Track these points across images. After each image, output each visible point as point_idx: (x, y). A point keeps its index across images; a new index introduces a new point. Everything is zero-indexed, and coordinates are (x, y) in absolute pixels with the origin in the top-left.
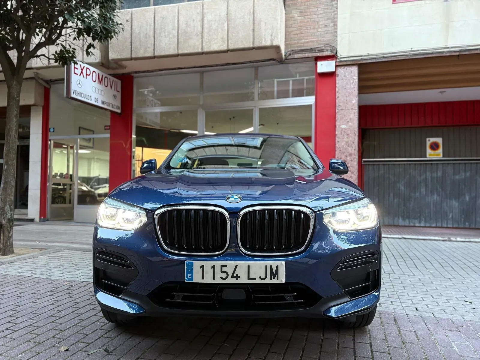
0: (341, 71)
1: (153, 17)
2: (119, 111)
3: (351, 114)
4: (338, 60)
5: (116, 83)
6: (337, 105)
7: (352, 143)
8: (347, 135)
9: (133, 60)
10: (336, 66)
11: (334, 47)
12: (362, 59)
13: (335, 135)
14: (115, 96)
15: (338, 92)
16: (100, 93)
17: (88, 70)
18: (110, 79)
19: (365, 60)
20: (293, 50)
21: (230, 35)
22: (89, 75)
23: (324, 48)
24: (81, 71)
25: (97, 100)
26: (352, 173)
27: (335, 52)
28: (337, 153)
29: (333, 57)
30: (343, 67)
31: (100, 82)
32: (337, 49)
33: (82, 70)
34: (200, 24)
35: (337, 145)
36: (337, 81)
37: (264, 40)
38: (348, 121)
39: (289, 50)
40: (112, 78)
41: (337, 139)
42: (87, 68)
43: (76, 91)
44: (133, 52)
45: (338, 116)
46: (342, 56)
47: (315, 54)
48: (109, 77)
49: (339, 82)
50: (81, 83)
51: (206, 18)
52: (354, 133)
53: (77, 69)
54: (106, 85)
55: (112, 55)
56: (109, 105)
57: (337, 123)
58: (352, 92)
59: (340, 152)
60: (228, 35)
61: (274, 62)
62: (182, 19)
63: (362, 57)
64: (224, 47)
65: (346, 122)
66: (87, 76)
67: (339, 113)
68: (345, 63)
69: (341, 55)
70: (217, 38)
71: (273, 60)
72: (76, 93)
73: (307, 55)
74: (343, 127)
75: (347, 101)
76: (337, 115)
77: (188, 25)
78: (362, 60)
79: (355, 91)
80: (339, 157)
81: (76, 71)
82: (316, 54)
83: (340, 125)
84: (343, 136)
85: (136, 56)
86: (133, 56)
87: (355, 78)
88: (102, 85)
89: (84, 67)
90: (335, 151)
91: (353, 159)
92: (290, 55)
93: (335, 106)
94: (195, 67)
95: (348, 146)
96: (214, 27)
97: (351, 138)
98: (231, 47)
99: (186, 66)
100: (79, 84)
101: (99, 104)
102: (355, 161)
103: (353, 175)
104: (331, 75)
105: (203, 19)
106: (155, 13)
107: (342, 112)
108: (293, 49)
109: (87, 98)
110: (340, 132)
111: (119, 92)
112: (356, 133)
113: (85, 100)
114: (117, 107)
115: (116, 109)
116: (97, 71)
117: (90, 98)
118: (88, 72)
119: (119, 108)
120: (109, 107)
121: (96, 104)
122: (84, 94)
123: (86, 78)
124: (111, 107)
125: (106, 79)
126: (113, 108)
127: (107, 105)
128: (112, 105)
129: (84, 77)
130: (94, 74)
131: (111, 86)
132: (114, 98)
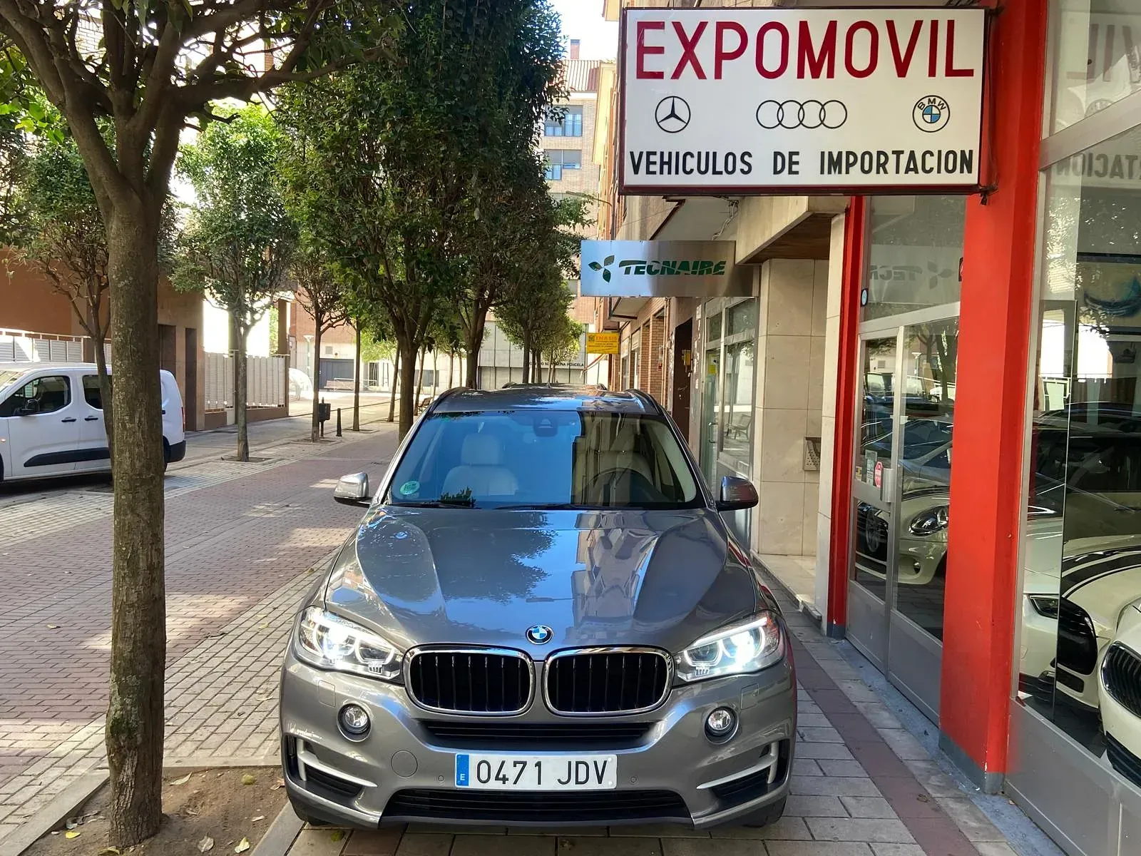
2: (971, 178)
5: (943, 31)
14: (931, 109)
16: (811, 120)
17: (726, 32)
18: (890, 25)
22: (737, 54)
24: (681, 50)
25: (786, 161)
33: (689, 46)
40: (906, 17)
42: (721, 26)
43: (649, 154)
48: (878, 18)
50: (681, 110)
53: (660, 50)
54: (861, 62)
56: (882, 166)
66: (724, 62)
72: (649, 163)
81: (651, 63)
88: (831, 74)
89: (702, 26)
100: (673, 115)
101: (809, 174)
109: (720, 167)
111: (969, 73)
113: (709, 180)
114: (951, 156)
115: (939, 171)
116: (791, 19)
117: (740, 165)
118: (731, 41)
119: (966, 162)
120: (886, 172)
121: (785, 179)
122: (699, 154)
123: (718, 75)
124: (897, 172)
125: (863, 37)
126: (917, 172)
127: (866, 168)
128: (904, 159)
129: (701, 74)
130: (773, 38)
131: (902, 58)
132: (928, 118)
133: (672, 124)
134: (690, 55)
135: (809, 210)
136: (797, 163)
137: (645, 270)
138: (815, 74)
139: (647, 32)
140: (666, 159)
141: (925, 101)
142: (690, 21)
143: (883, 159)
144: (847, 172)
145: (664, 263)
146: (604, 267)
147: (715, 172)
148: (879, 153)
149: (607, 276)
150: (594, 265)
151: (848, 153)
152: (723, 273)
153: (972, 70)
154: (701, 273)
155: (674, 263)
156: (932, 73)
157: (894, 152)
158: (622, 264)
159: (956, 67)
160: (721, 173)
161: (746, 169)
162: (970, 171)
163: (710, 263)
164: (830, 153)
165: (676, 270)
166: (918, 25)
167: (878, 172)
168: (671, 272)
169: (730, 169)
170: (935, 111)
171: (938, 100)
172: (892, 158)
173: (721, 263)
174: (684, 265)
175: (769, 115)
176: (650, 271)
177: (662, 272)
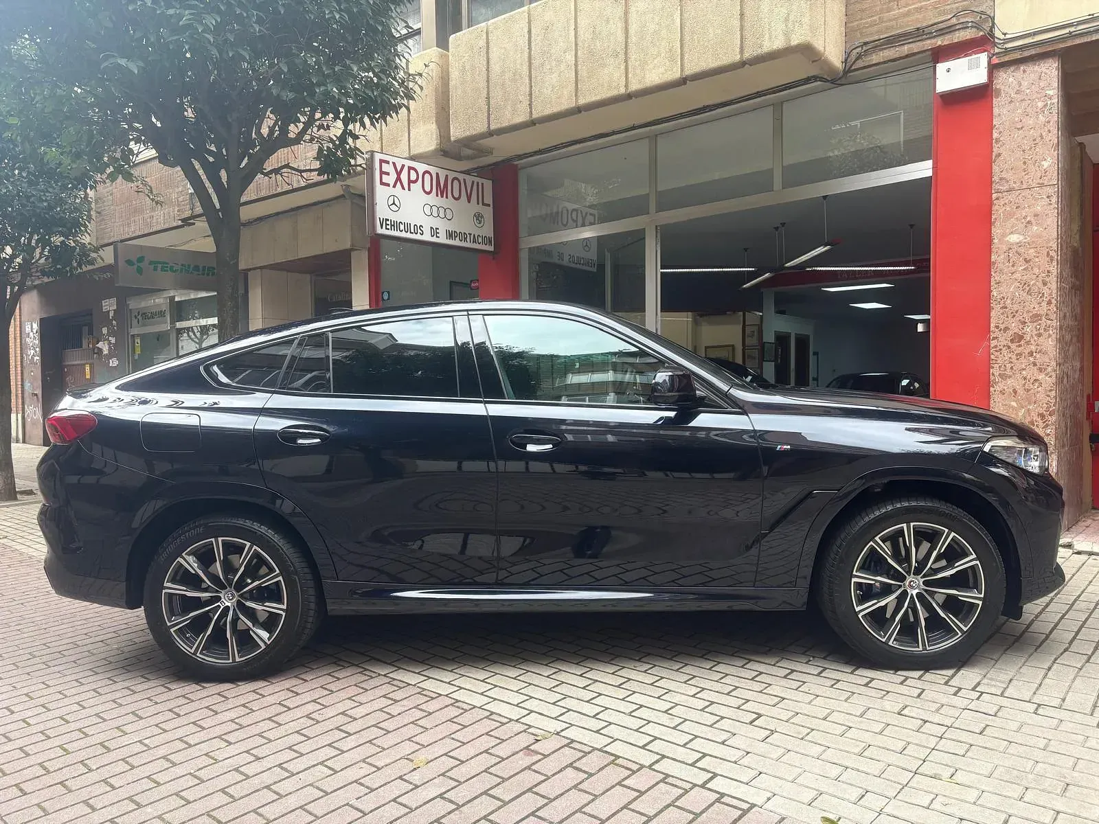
0: (1007, 80)
1: (526, 30)
2: (491, 248)
3: (1036, 200)
4: (997, 50)
5: (480, 187)
6: (995, 178)
7: (1040, 284)
8: (1025, 260)
9: (495, 136)
10: (993, 69)
11: (982, 13)
12: (1070, 33)
13: (988, 265)
14: (479, 217)
15: (998, 141)
16: (442, 215)
17: (412, 171)
18: (464, 180)
19: (1081, 35)
20: (865, 44)
21: (687, 38)
22: (415, 182)
23: (954, 21)
24: (396, 176)
25: (434, 232)
26: (1040, 370)
27: (987, 26)
28: (993, 314)
29: (983, 42)
30: (1012, 68)
31: (442, 191)
32: (993, 19)
33: (399, 174)
34: (621, 25)
35: (995, 293)
36: (996, 111)
37: (767, 36)
38: (1029, 222)
39: (857, 44)
40: (469, 179)
41: (995, 277)
42: (410, 168)
44: (492, 117)
45: (998, 211)
46: (1008, 36)
47: (929, 42)
48: (461, 177)
49: (1002, 112)
50: (397, 202)
51: (633, 9)
52: (1048, 253)
53: (387, 173)
54: (456, 195)
55: (456, 132)
56: (466, 239)
57: (996, 231)
58: (1041, 136)
59: (1002, 311)
60: (682, 40)
61: (819, 83)
62: (583, 22)
63: (1072, 29)
64: (675, 74)
65: (1021, 226)
66: (411, 185)
67: (1002, 202)
68: (1017, 55)
69: (1005, 34)
70: (659, 54)
71: (815, 78)
72: (386, 224)
73: (906, 49)
74: (1014, 238)
75: (1025, 163)
76: (994, 208)
77: (595, 35)
78: (1071, 36)
79: (1049, 131)
80: (1002, 327)
81: (385, 179)
82: (933, 41)
83: (1004, 235)
84: (1013, 266)
85: (499, 126)
86: (492, 127)
87: (1051, 93)
88: (447, 197)
89: (403, 166)
90: (989, 309)
91: (1042, 331)
92: (859, 57)
93: (991, 182)
94: (633, 128)
95: (1029, 293)
96: (652, 27)
97: (1036, 271)
98: (692, 68)
99: (616, 127)
100: (394, 203)
101: (442, 239)
102: (1050, 336)
103: (1041, 377)
104: (979, 95)
105: (626, 13)
106: (529, 23)
107: (1011, 197)
108: (867, 40)
109: (412, 231)
110: (1002, 257)
111: (489, 205)
112: (1053, 254)
113: (408, 235)
114: (486, 238)
115: (483, 244)
116: (433, 170)
117: (419, 231)
118: (413, 175)
119: (490, 242)
120: (467, 242)
121: (434, 239)
122: (404, 223)
123: (409, 190)
124: (470, 242)
125: (456, 182)
126: (476, 243)
127: (461, 239)
128: (472, 237)
129: (403, 188)
130: (427, 177)
131: (469, 192)
132: (478, 221)
133: (393, 207)
134: (399, 179)
135: (352, 245)
136: (438, 233)
137: (168, 269)
139: (383, 164)
140: (392, 224)
141: (477, 215)
142: (398, 163)
143: (465, 236)
144: (454, 240)
146: (138, 264)
147: (411, 232)
149: (140, 271)
150: (129, 262)
151: (455, 232)
154: (208, 275)
155: (189, 266)
156: (478, 204)
158: (151, 263)
159: (485, 202)
161: (421, 232)
162: (491, 245)
164: (449, 231)
165: (190, 270)
167: (464, 241)
169: (416, 232)
170: (480, 219)
171: (480, 215)
172: (468, 235)
174: (196, 268)
175: (427, 210)
176: (171, 270)
177: (181, 271)
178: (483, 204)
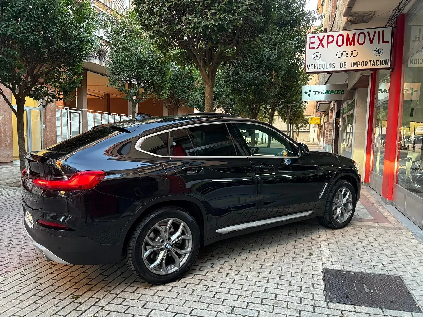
2: (388, 66)
5: (381, 33)
14: (378, 51)
16: (349, 55)
17: (330, 37)
18: (368, 33)
22: (332, 42)
24: (319, 42)
25: (343, 64)
31: (350, 42)
33: (321, 41)
40: (372, 31)
42: (328, 36)
43: (311, 65)
48: (365, 31)
50: (319, 55)
53: (314, 43)
54: (361, 42)
56: (366, 64)
66: (329, 44)
72: (311, 67)
81: (312, 46)
88: (354, 45)
89: (324, 36)
100: (317, 56)
101: (349, 67)
109: (328, 67)
111: (388, 42)
113: (326, 70)
114: (383, 61)
115: (380, 65)
116: (345, 33)
117: (332, 66)
118: (330, 39)
119: (387, 62)
120: (367, 66)
121: (343, 69)
122: (323, 64)
123: (327, 47)
124: (370, 65)
125: (362, 36)
126: (375, 65)
127: (363, 65)
128: (372, 62)
129: (323, 47)
130: (340, 38)
131: (371, 39)
132: (378, 53)
133: (317, 58)
134: (321, 43)
136: (346, 65)
137: (321, 93)
138: (350, 45)
139: (311, 39)
140: (315, 66)
141: (377, 49)
142: (321, 35)
143: (366, 63)
144: (358, 66)
145: (326, 91)
146: (308, 93)
147: (326, 68)
148: (366, 61)
149: (309, 95)
150: (306, 93)
151: (358, 62)
152: (344, 93)
153: (388, 41)
154: (337, 93)
155: (329, 91)
156: (379, 43)
157: (369, 61)
158: (314, 92)
159: (384, 41)
160: (328, 68)
161: (334, 67)
162: (388, 64)
163: (340, 90)
164: (354, 62)
165: (330, 93)
166: (375, 32)
167: (365, 66)
168: (328, 93)
169: (330, 67)
170: (379, 51)
171: (380, 49)
172: (369, 62)
173: (343, 90)
174: (332, 91)
175: (339, 55)
176: (322, 93)
177: (326, 94)
178: (383, 42)
